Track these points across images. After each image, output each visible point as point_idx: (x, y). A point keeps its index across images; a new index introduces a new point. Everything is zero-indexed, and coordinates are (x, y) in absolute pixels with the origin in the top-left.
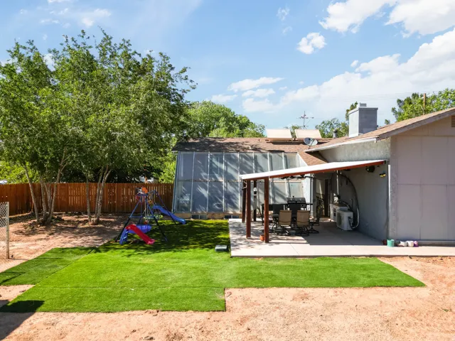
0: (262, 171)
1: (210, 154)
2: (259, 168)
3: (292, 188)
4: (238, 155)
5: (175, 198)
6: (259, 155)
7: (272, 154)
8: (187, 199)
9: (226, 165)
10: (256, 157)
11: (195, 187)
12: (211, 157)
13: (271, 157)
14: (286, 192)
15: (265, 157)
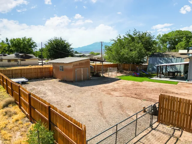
0: (173, 63)
1: (158, 58)
2: (172, 62)
3: (181, 68)
4: (166, 58)
5: (148, 69)
6: (173, 58)
7: (177, 58)
8: (150, 69)
9: (162, 61)
10: (172, 59)
11: (153, 66)
12: (159, 59)
13: (176, 59)
14: (179, 68)
15: (175, 59)
